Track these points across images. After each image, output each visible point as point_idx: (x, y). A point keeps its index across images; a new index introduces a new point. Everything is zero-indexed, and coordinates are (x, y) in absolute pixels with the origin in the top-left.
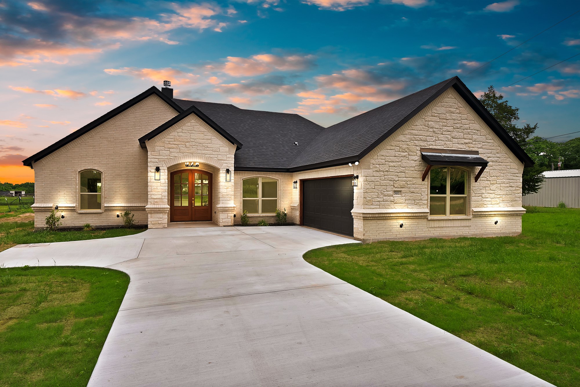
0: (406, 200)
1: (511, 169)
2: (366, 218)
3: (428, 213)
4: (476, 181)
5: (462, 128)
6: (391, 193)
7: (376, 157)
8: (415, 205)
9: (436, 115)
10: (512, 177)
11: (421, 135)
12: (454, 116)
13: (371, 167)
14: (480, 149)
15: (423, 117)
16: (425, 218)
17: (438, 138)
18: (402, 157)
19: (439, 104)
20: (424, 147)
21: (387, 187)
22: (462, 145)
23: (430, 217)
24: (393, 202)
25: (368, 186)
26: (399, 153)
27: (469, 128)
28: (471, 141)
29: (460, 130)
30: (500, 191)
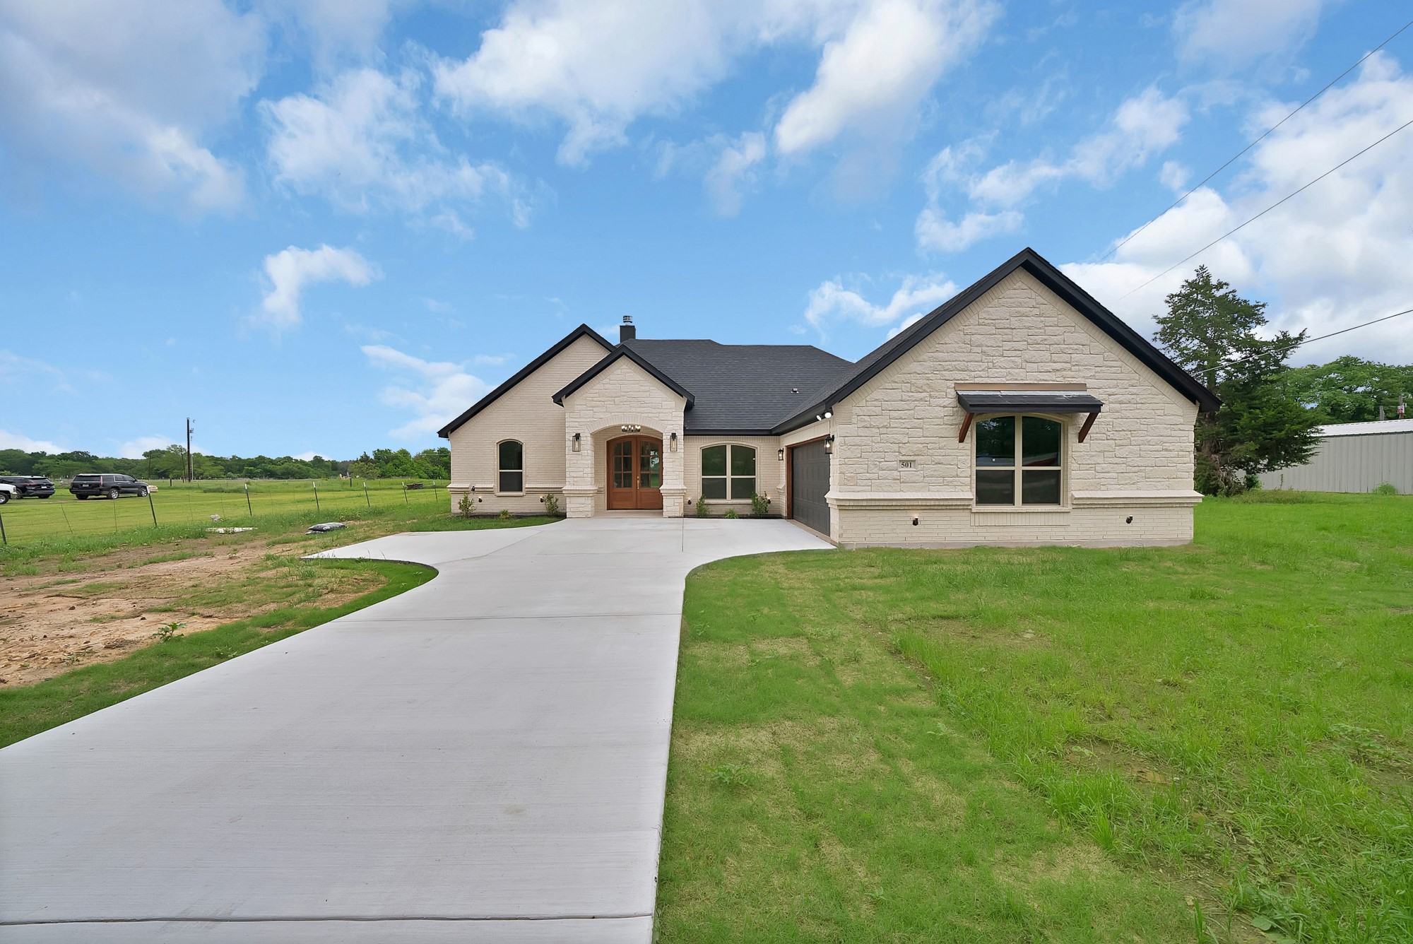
0: (924, 477)
1: (1166, 415)
2: (844, 507)
3: (972, 499)
4: (1081, 440)
5: (1046, 342)
6: (894, 464)
7: (863, 403)
8: (944, 485)
9: (986, 322)
10: (1168, 432)
11: (956, 361)
12: (1028, 321)
13: (854, 421)
14: (1090, 380)
15: (960, 328)
16: (966, 508)
17: (993, 364)
18: (916, 400)
19: (993, 303)
20: (963, 382)
21: (886, 454)
22: (1048, 373)
23: (976, 508)
24: (898, 479)
25: (848, 454)
26: (911, 394)
27: (1064, 341)
28: (1069, 365)
29: (1042, 347)
30: (1138, 459)
